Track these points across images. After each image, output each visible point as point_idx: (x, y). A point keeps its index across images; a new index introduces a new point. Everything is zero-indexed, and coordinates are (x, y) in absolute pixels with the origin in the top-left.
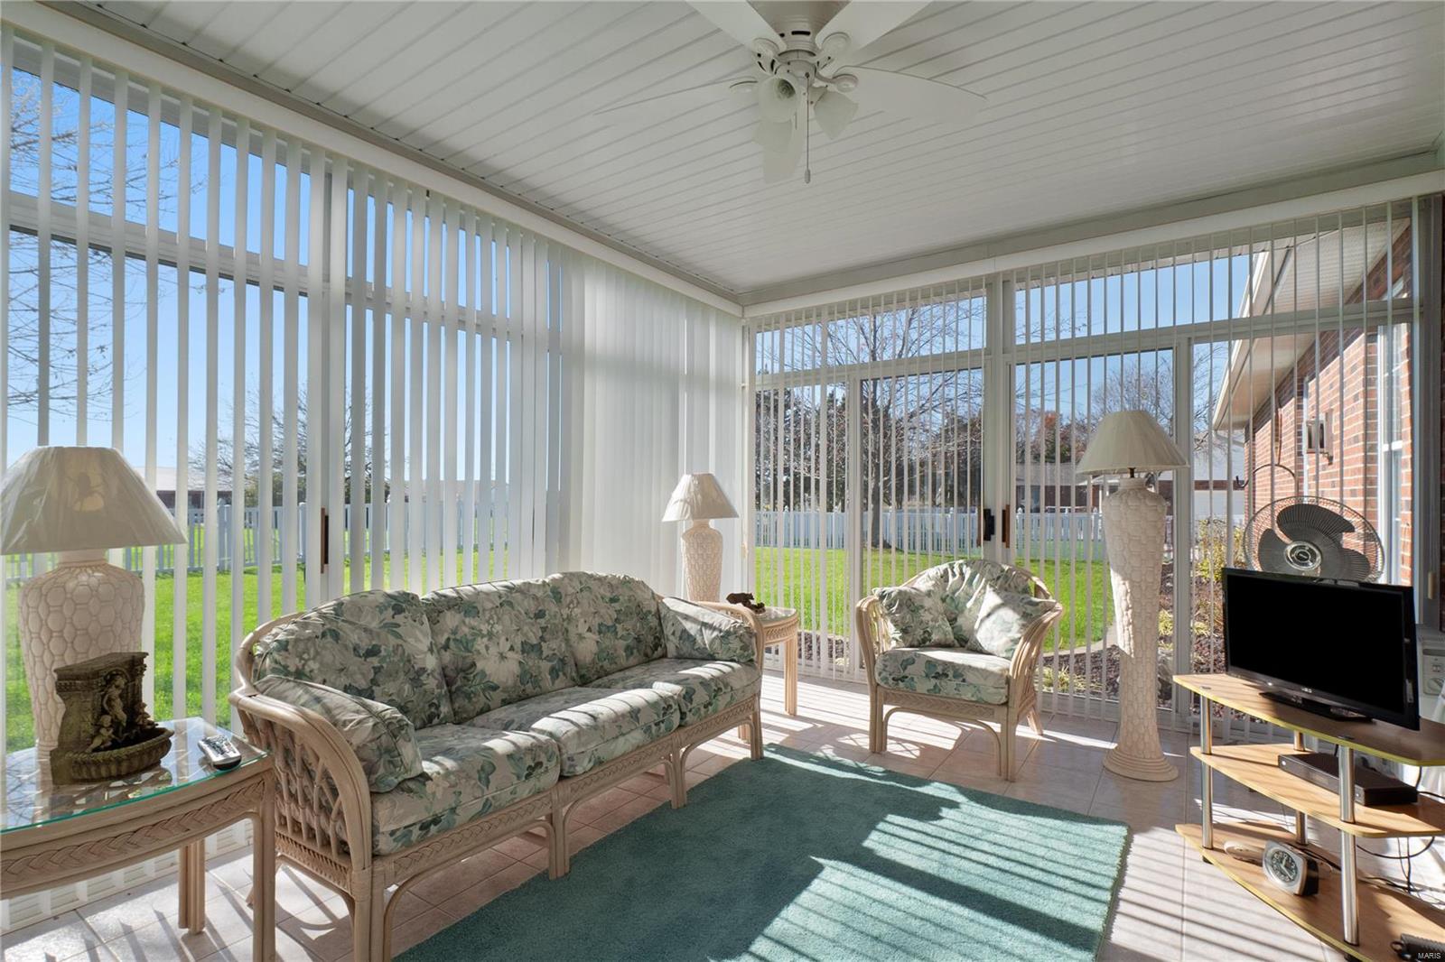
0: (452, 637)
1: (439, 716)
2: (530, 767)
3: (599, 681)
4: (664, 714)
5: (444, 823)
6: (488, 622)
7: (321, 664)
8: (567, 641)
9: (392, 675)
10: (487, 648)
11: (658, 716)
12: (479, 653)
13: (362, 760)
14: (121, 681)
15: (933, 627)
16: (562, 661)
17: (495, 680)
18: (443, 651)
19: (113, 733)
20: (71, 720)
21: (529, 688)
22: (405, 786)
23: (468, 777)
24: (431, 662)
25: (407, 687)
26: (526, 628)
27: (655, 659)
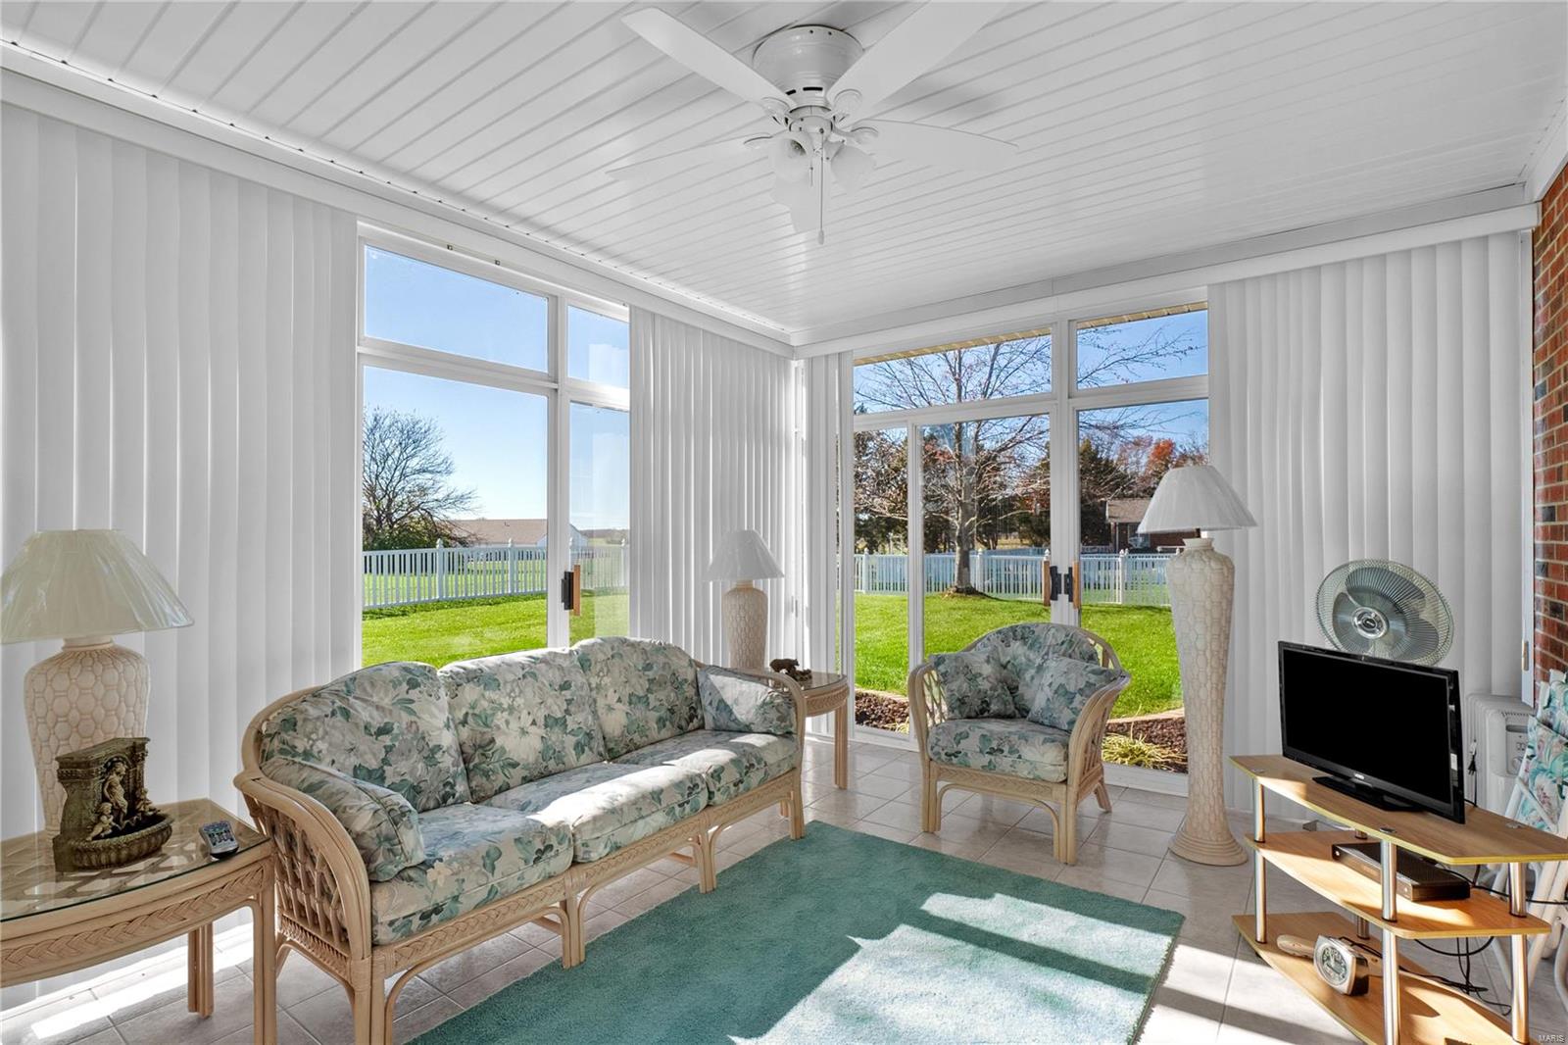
0: (471, 711)
1: (454, 795)
2: (539, 850)
3: (628, 756)
4: (689, 794)
5: (446, 913)
6: (509, 695)
7: (330, 744)
8: (594, 713)
9: (405, 754)
10: (507, 722)
11: (683, 795)
12: (499, 728)
13: (360, 847)
14: (122, 768)
15: (991, 697)
16: (589, 735)
17: (515, 757)
18: (460, 727)
19: (113, 821)
20: (72, 808)
21: (552, 765)
22: (405, 874)
23: (472, 864)
24: (447, 739)
25: (420, 765)
26: (550, 701)
27: (690, 731)
